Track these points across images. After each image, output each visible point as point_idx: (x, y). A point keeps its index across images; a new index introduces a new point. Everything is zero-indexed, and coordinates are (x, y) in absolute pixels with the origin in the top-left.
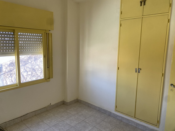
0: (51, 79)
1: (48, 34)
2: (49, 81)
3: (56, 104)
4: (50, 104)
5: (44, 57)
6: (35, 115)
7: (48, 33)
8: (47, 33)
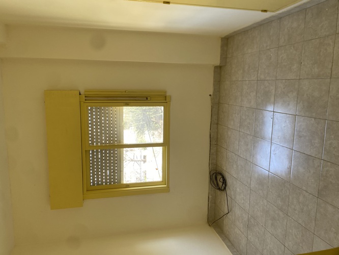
0: (168, 94)
1: (87, 98)
2: (170, 97)
3: (214, 85)
4: (210, 95)
5: (127, 105)
6: (217, 124)
7: (85, 97)
8: (85, 100)
